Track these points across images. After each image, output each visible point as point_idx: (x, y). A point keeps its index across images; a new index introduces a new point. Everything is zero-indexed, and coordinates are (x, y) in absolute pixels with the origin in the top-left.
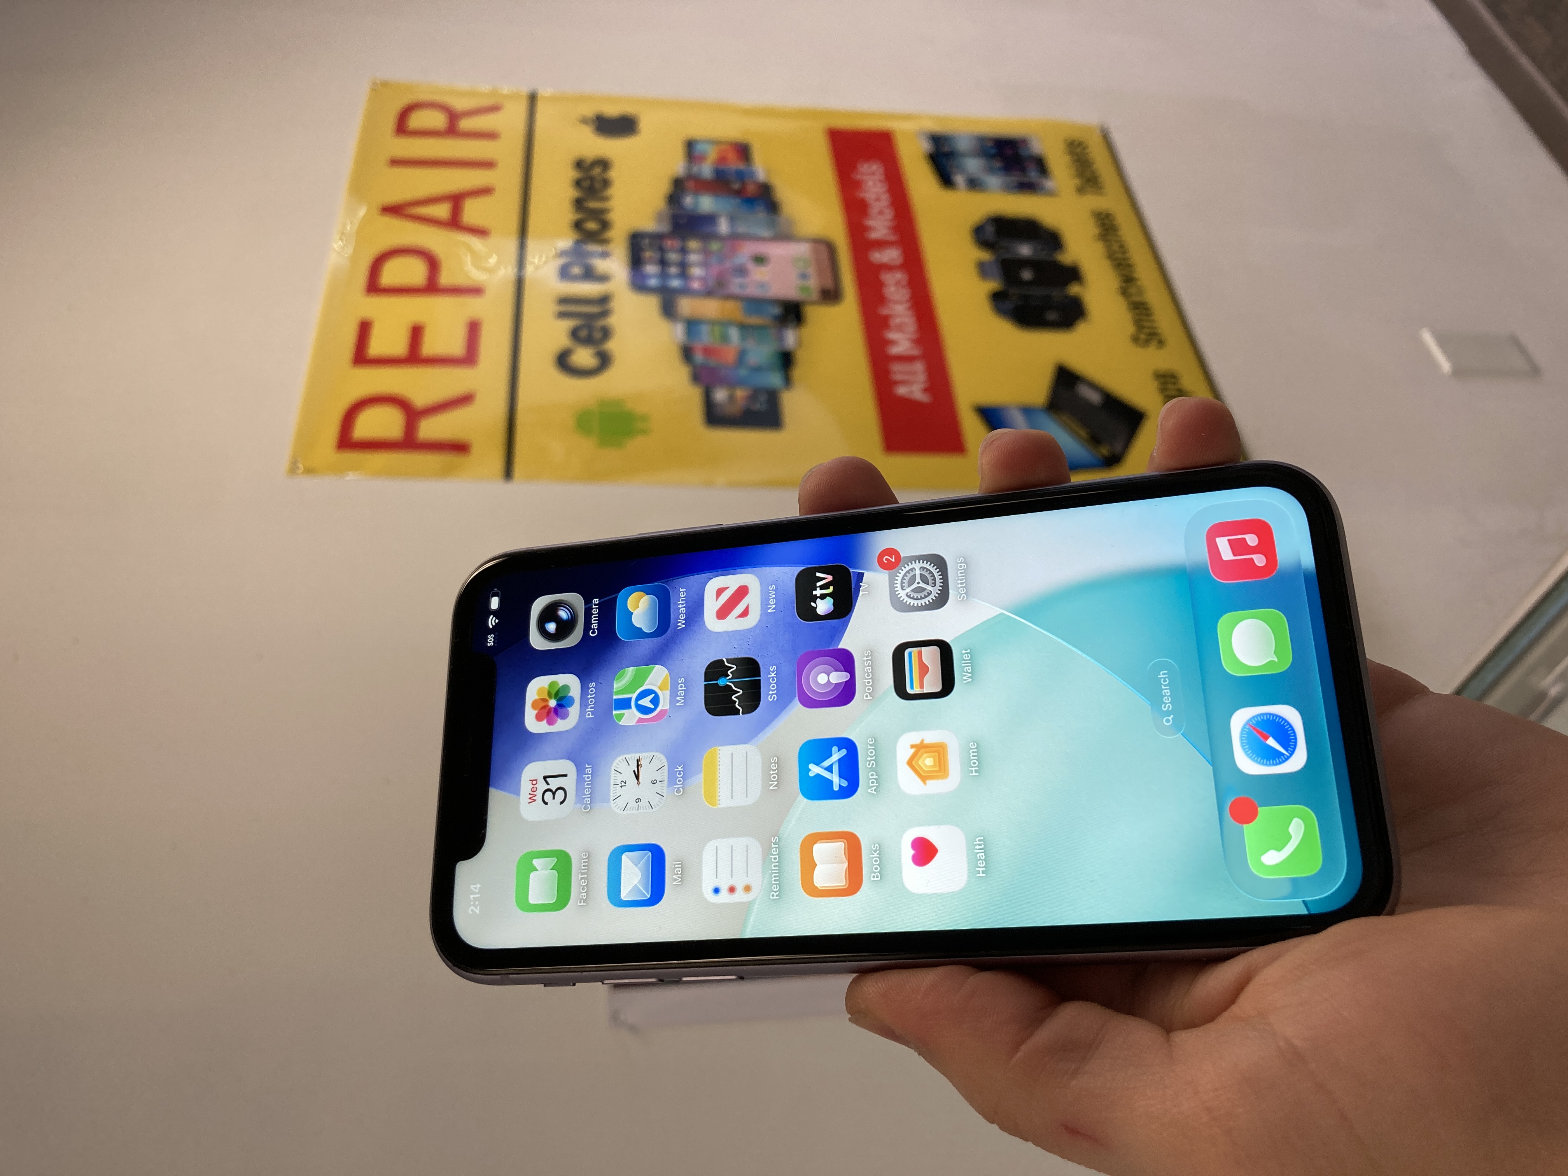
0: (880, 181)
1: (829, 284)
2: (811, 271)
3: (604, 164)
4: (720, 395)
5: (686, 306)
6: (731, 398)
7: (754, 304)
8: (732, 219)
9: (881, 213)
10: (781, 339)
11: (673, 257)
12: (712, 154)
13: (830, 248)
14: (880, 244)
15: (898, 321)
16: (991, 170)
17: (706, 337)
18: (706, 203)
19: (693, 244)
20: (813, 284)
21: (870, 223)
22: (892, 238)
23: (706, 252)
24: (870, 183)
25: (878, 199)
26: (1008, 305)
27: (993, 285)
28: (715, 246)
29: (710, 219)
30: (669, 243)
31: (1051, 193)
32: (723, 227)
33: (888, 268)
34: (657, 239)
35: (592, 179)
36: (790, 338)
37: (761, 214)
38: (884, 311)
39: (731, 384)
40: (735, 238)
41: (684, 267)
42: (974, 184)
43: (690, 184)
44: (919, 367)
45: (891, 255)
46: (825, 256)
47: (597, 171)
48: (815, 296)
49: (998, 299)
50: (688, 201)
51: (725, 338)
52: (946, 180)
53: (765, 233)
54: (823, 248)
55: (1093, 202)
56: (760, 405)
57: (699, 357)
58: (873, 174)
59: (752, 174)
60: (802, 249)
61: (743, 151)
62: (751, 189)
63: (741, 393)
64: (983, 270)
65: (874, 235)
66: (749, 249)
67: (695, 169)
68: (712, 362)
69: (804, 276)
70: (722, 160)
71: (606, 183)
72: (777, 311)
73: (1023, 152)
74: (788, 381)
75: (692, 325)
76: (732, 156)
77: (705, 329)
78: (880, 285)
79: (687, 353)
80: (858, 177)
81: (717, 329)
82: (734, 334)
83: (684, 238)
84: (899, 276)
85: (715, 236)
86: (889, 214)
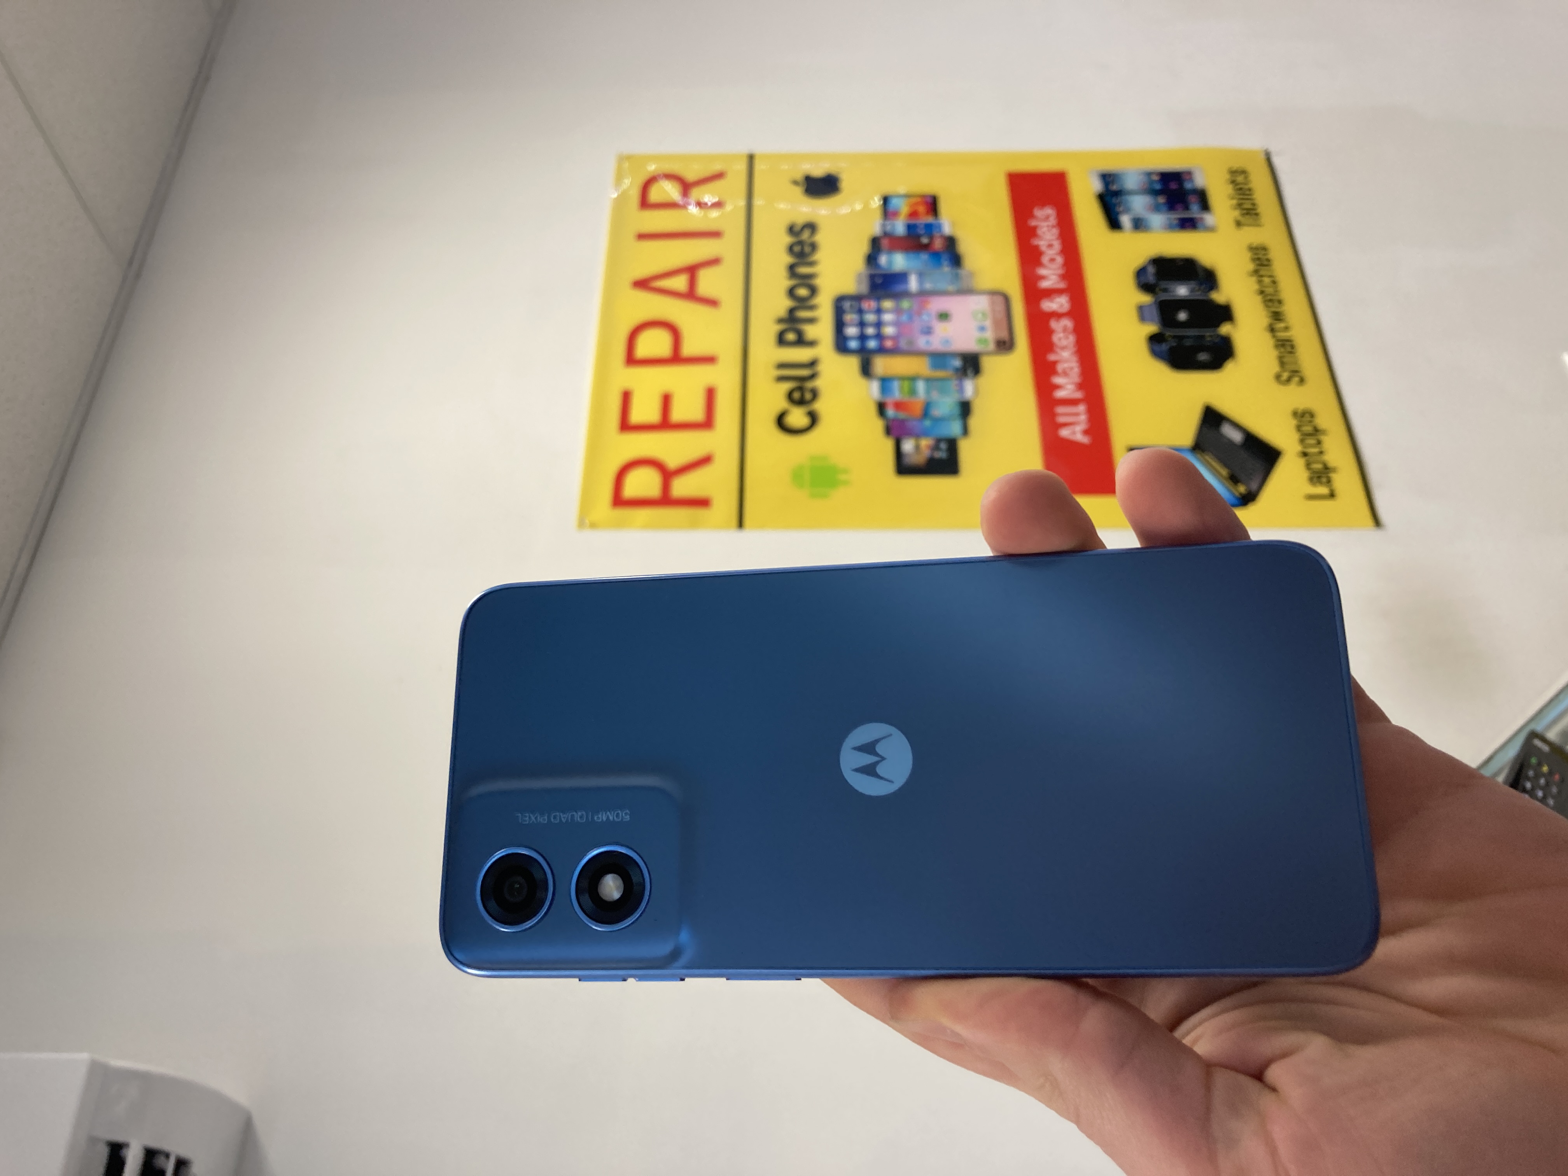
0: (1053, 227)
1: (1004, 335)
2: (988, 323)
3: (811, 227)
4: (908, 446)
5: (881, 365)
6: (917, 447)
7: (938, 358)
8: (921, 275)
9: (1052, 260)
10: (961, 390)
11: (870, 318)
12: (903, 208)
13: (1007, 300)
14: (1049, 293)
15: (1066, 365)
16: (1156, 208)
17: (898, 393)
18: (898, 261)
19: (887, 304)
20: (990, 335)
21: (1042, 272)
22: (1062, 285)
23: (898, 311)
24: (1045, 229)
25: (1050, 246)
26: (1164, 347)
27: (1152, 328)
28: (905, 304)
29: (901, 277)
30: (866, 305)
31: (1211, 229)
32: (913, 284)
33: (1057, 315)
34: (857, 298)
35: (801, 243)
36: (969, 387)
37: (946, 269)
38: (1052, 357)
39: (917, 435)
40: (923, 294)
41: (879, 325)
42: (1139, 225)
43: (885, 243)
44: (1082, 408)
45: (1059, 304)
46: (1000, 307)
47: (805, 235)
48: (991, 346)
49: (1154, 340)
50: (883, 260)
51: (913, 392)
52: (1114, 224)
53: (951, 288)
54: (1000, 300)
55: (1252, 235)
56: (942, 454)
57: (891, 412)
58: (1047, 218)
59: (939, 227)
60: (980, 303)
61: (932, 204)
62: (938, 244)
63: (926, 443)
64: (1142, 313)
65: (1045, 284)
66: (937, 304)
67: (888, 228)
68: (902, 415)
69: (982, 329)
70: (913, 214)
71: (814, 247)
72: (957, 363)
73: (1188, 186)
74: (965, 431)
75: (885, 382)
76: (922, 209)
77: (896, 385)
78: (1050, 332)
79: (881, 408)
80: (1033, 223)
81: (906, 384)
82: (921, 386)
83: (879, 299)
84: (1067, 323)
85: (906, 294)
86: (1060, 260)
